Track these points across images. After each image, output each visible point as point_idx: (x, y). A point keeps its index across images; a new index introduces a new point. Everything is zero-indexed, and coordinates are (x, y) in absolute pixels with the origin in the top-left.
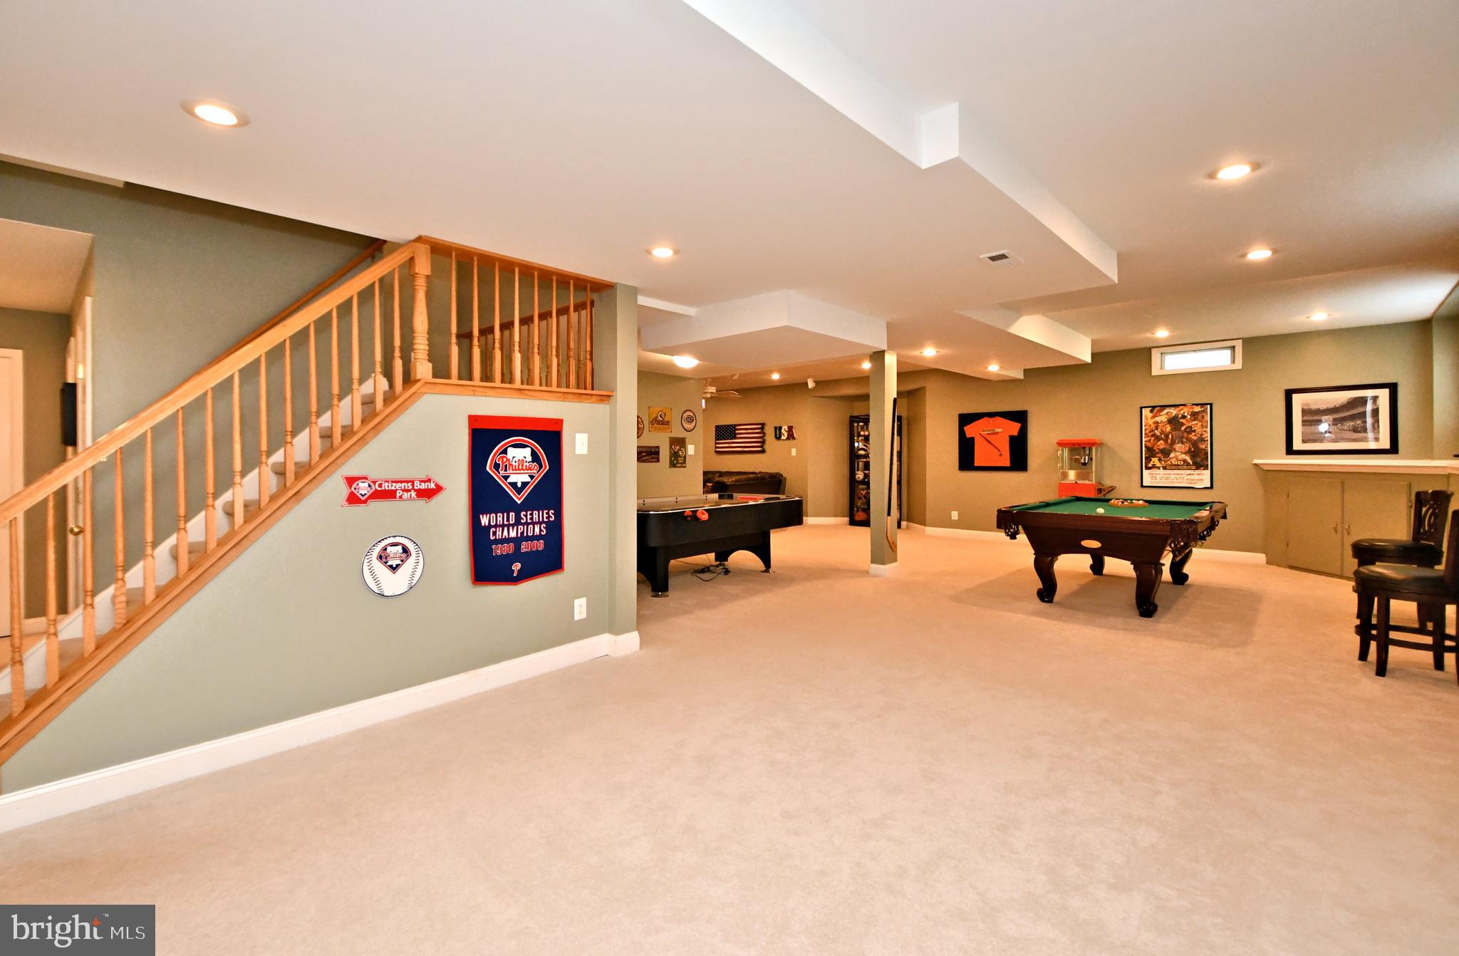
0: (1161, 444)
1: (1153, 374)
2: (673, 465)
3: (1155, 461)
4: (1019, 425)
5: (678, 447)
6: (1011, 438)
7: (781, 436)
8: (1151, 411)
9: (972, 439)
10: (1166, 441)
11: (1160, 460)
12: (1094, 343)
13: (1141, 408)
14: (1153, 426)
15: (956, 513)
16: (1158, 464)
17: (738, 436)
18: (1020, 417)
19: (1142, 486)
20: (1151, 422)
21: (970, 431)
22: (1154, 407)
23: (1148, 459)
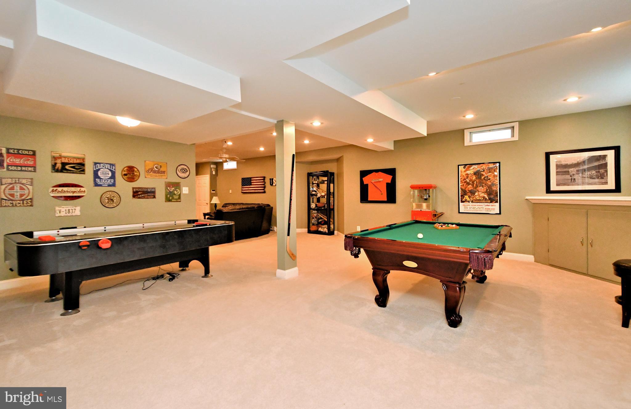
0: (470, 187)
1: (465, 145)
2: (168, 200)
3: (466, 197)
4: (391, 177)
5: (173, 189)
6: (387, 184)
7: (273, 184)
8: (464, 168)
9: (367, 185)
10: (473, 185)
11: (469, 197)
12: (429, 123)
13: (459, 166)
14: (465, 177)
15: (359, 227)
16: (468, 199)
17: (252, 184)
18: (392, 172)
19: (459, 212)
20: (464, 174)
21: (366, 180)
22: (466, 165)
23: (463, 196)
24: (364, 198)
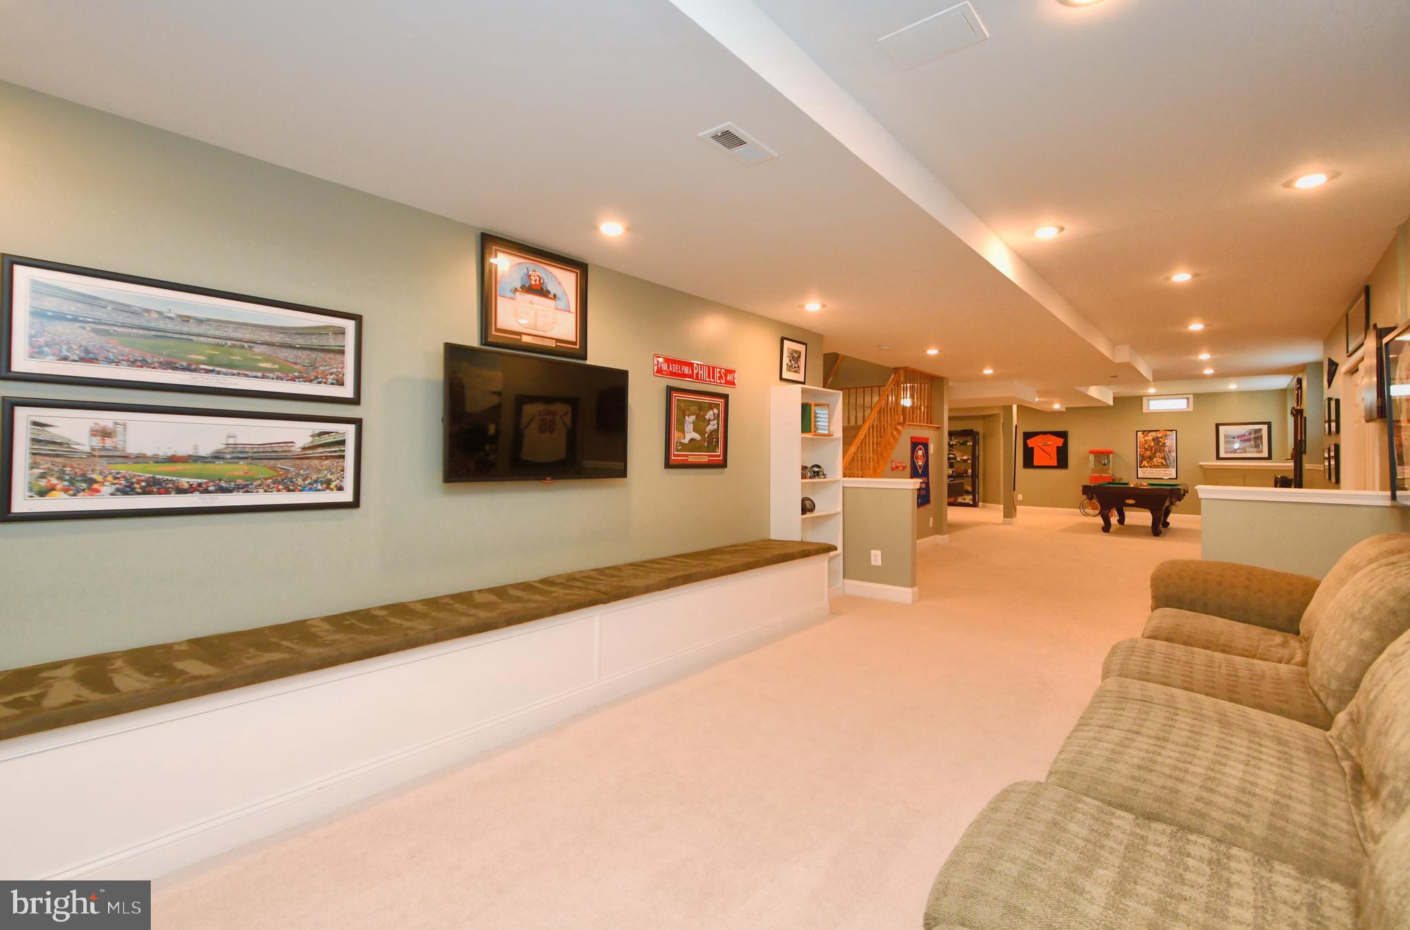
0: (1148, 453)
1: (1144, 411)
3: (1145, 463)
6: (1058, 448)
8: (1143, 434)
10: (1151, 451)
11: (1148, 462)
12: (1114, 393)
13: (1137, 431)
14: (1144, 442)
16: (1147, 465)
19: (1137, 478)
20: (1143, 440)
21: (1030, 443)
22: (1144, 431)
23: (1141, 462)
24: (1029, 462)
